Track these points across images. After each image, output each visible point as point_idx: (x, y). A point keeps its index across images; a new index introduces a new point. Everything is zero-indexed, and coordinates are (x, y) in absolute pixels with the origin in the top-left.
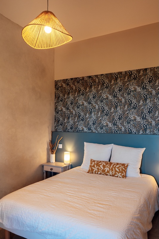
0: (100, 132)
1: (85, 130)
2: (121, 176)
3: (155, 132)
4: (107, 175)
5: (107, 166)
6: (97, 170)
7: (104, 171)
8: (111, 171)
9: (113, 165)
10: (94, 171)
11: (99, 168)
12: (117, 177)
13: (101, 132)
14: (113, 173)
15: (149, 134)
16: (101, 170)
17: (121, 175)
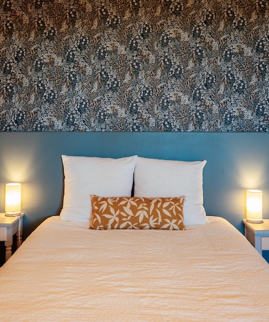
0: (97, 130)
1: (59, 124)
2: (176, 227)
3: (219, 126)
4: (142, 228)
5: (141, 207)
6: (117, 219)
7: (134, 219)
8: (152, 216)
9: (156, 204)
10: (111, 222)
11: (122, 213)
12: (168, 229)
13: (100, 130)
14: (157, 221)
15: (207, 130)
16: (126, 217)
17: (176, 223)
